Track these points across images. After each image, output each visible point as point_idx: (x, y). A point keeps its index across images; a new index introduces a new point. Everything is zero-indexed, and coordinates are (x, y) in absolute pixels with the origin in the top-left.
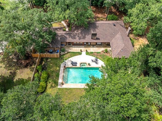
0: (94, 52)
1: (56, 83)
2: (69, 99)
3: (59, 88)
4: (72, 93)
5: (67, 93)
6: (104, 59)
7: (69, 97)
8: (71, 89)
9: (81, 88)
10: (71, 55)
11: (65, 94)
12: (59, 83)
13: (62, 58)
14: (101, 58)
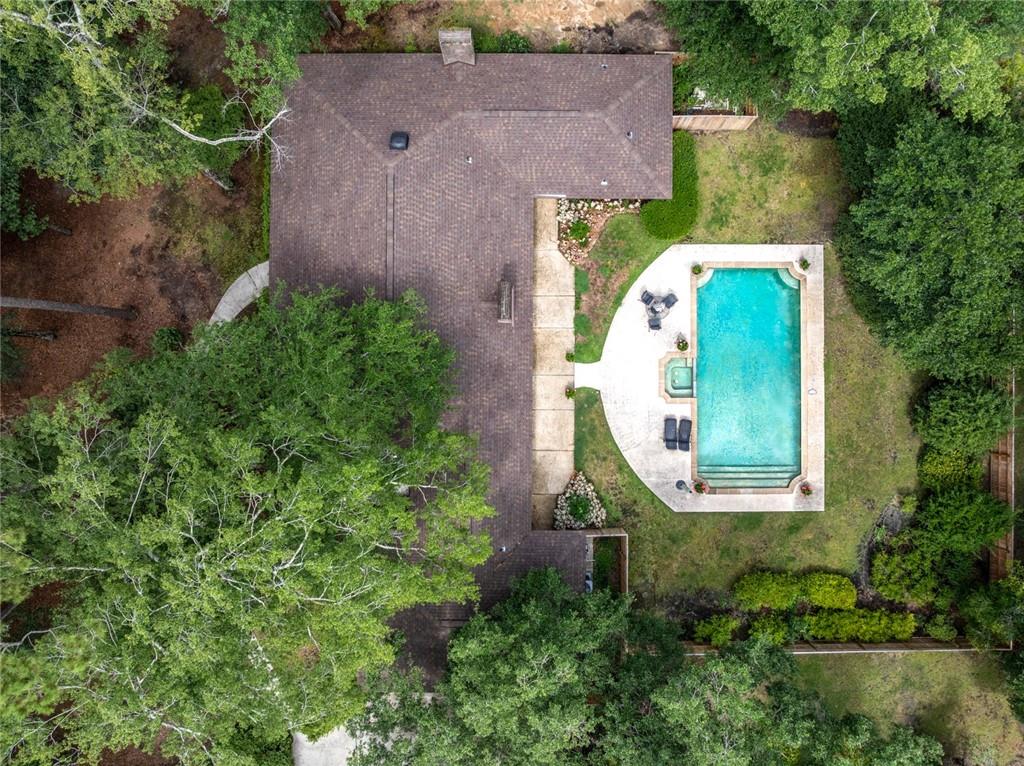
0: (577, 307)
1: (798, 522)
2: (880, 447)
3: (826, 504)
4: (849, 437)
5: (851, 463)
6: (630, 253)
7: (869, 449)
8: (828, 443)
9: (826, 389)
10: (603, 454)
11: (855, 469)
12: (801, 508)
13: (624, 512)
14: (626, 273)
